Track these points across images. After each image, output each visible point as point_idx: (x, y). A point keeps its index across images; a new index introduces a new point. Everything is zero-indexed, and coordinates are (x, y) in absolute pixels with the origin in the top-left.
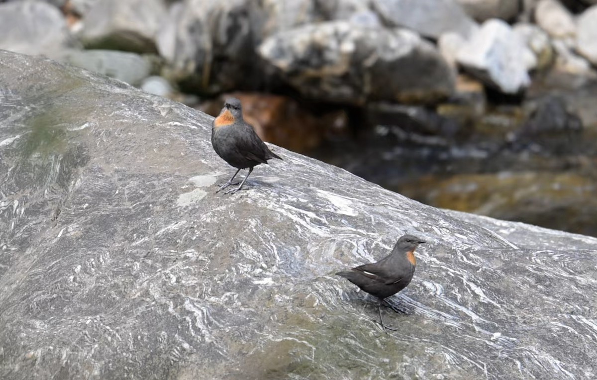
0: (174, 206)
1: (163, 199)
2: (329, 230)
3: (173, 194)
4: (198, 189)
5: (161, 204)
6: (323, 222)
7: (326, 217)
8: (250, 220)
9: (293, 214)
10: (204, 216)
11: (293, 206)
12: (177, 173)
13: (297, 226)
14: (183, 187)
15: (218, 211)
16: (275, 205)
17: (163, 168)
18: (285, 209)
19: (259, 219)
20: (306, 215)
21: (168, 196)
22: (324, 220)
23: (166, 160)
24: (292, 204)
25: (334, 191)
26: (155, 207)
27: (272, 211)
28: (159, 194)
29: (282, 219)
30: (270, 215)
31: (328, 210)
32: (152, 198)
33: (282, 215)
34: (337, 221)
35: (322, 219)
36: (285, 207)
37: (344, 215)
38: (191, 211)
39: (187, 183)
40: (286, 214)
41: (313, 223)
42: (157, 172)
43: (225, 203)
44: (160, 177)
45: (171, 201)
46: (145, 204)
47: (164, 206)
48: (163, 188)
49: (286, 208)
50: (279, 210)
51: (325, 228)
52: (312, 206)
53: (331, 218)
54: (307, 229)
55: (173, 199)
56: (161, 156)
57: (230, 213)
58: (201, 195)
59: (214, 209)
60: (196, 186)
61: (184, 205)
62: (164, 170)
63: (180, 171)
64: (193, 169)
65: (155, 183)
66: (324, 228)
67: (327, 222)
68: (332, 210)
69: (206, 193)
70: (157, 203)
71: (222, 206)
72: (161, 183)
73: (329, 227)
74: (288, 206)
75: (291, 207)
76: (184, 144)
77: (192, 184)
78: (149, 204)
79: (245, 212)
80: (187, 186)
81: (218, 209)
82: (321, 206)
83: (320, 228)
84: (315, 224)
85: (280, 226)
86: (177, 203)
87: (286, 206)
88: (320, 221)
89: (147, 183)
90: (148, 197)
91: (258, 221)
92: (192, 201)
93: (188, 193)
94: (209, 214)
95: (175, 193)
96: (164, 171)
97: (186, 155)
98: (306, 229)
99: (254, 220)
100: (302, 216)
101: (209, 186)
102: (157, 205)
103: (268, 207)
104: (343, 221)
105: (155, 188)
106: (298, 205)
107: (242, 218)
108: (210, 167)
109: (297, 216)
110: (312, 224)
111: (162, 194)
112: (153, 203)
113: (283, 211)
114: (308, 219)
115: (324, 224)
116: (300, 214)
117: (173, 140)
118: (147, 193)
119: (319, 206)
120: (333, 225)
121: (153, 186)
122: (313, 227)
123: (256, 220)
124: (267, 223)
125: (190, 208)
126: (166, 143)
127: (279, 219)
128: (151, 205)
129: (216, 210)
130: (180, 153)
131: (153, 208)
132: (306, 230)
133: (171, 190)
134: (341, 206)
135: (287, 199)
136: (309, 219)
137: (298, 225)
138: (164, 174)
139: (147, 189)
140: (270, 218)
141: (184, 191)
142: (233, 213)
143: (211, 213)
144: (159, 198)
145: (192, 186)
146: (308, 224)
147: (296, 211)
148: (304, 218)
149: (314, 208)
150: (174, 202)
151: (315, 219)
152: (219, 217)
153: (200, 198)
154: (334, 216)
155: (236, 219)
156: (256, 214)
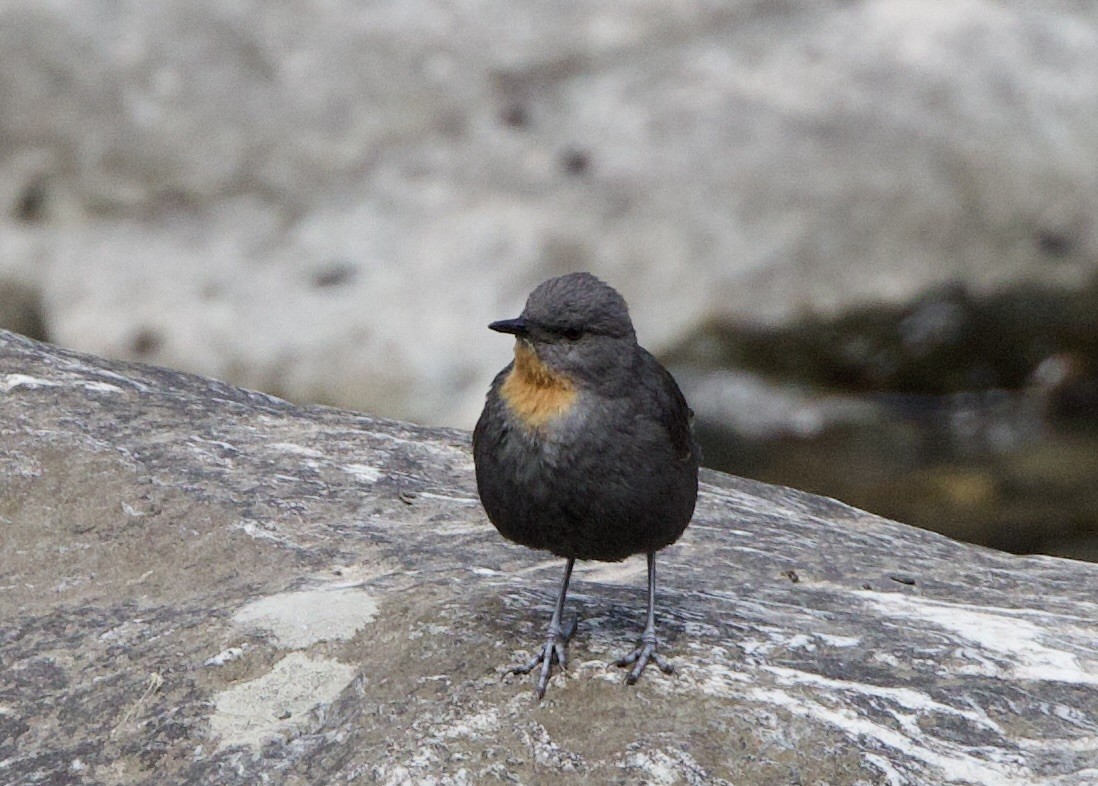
0: (199, 749)
1: (129, 725)
2: (1021, 760)
3: (176, 696)
4: (300, 658)
5: (128, 750)
6: (981, 727)
7: (984, 703)
8: (641, 759)
9: (834, 707)
10: (400, 771)
11: (814, 671)
12: (145, 602)
13: (871, 757)
14: (219, 659)
15: (463, 738)
16: (734, 675)
17: (62, 587)
18: (783, 687)
19: (684, 748)
20: (894, 704)
21: (156, 710)
22: (977, 717)
23: (62, 549)
24: (799, 659)
25: (914, 588)
26: (101, 770)
27: (733, 701)
28: (97, 710)
29: (796, 737)
30: (730, 722)
31: (972, 670)
32: (70, 732)
33: (785, 717)
34: (1036, 713)
35: (969, 715)
36: (780, 681)
37: (1051, 683)
38: (309, 759)
39: (228, 635)
40: (803, 711)
41: (935, 734)
42: (41, 610)
43: (485, 699)
44: (69, 631)
45: (184, 731)
46: (42, 761)
47: (151, 759)
48: (109, 675)
49: (790, 683)
50: (760, 694)
51: (999, 751)
52: (891, 660)
53: (1006, 706)
54: (925, 764)
55: (187, 721)
56: (31, 535)
57: (527, 738)
58: (320, 680)
59: (440, 735)
60: (281, 644)
61: (255, 739)
62: (64, 595)
63: (154, 589)
64: (221, 570)
65: (58, 657)
66: (997, 754)
67: (995, 726)
68: (990, 669)
69: (345, 673)
70: (107, 751)
71: (473, 711)
72: (91, 656)
73: (1015, 747)
74: (792, 672)
75: (806, 678)
76: (117, 466)
77: (258, 637)
78: (68, 762)
79: (601, 728)
80: (237, 651)
81: (462, 728)
82: (931, 657)
83: (978, 755)
84: (948, 739)
85: (793, 765)
86: (214, 734)
87: (785, 675)
88: (964, 720)
89: (15, 667)
90: (44, 726)
91: (684, 756)
92: (288, 715)
93: (253, 684)
94: (420, 760)
95: (185, 691)
96: (74, 602)
97: (154, 511)
98: (917, 766)
99: (660, 754)
100: (879, 713)
101: (349, 635)
102: (109, 761)
103: (708, 688)
104: (1063, 711)
105: (64, 684)
106: (831, 665)
107: (597, 758)
108: (301, 555)
109: (854, 714)
110: (935, 740)
111: (115, 706)
112: (82, 752)
113: (780, 697)
114: (907, 721)
115: (988, 737)
116: (862, 700)
117: (50, 455)
118: (31, 712)
119: (921, 656)
120: (1024, 736)
121: (55, 676)
122: (946, 754)
123: (673, 756)
124: (730, 763)
125: (299, 746)
126: (27, 471)
127: (777, 734)
128: (77, 764)
129: (453, 733)
130: (119, 509)
131: (91, 773)
132: (919, 773)
133: (157, 679)
134: (1016, 646)
135: (768, 644)
136: (912, 718)
137: (875, 751)
138: (82, 612)
139: (27, 691)
140: (734, 736)
141: (231, 675)
142: (545, 737)
143: (428, 752)
144: (106, 727)
145: (263, 650)
146: (917, 743)
147: (839, 691)
148: (887, 715)
149: (904, 666)
150: (196, 733)
151: (940, 717)
152: (478, 767)
153: (328, 695)
154: (1016, 696)
155: (568, 765)
156: (659, 729)
